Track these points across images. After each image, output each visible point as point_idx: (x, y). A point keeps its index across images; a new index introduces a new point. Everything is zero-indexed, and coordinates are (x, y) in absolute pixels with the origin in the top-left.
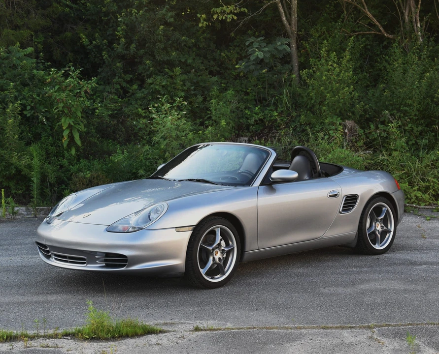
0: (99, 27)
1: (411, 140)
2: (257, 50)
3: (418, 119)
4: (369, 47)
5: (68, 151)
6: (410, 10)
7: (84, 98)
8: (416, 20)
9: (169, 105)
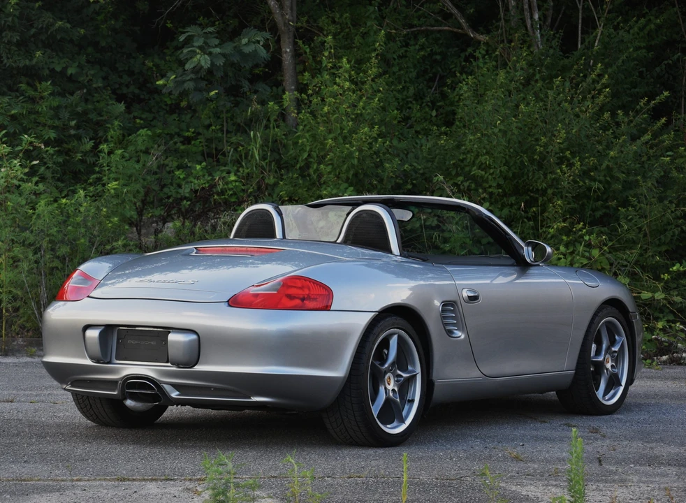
8: (530, 6)
9: (8, 149)
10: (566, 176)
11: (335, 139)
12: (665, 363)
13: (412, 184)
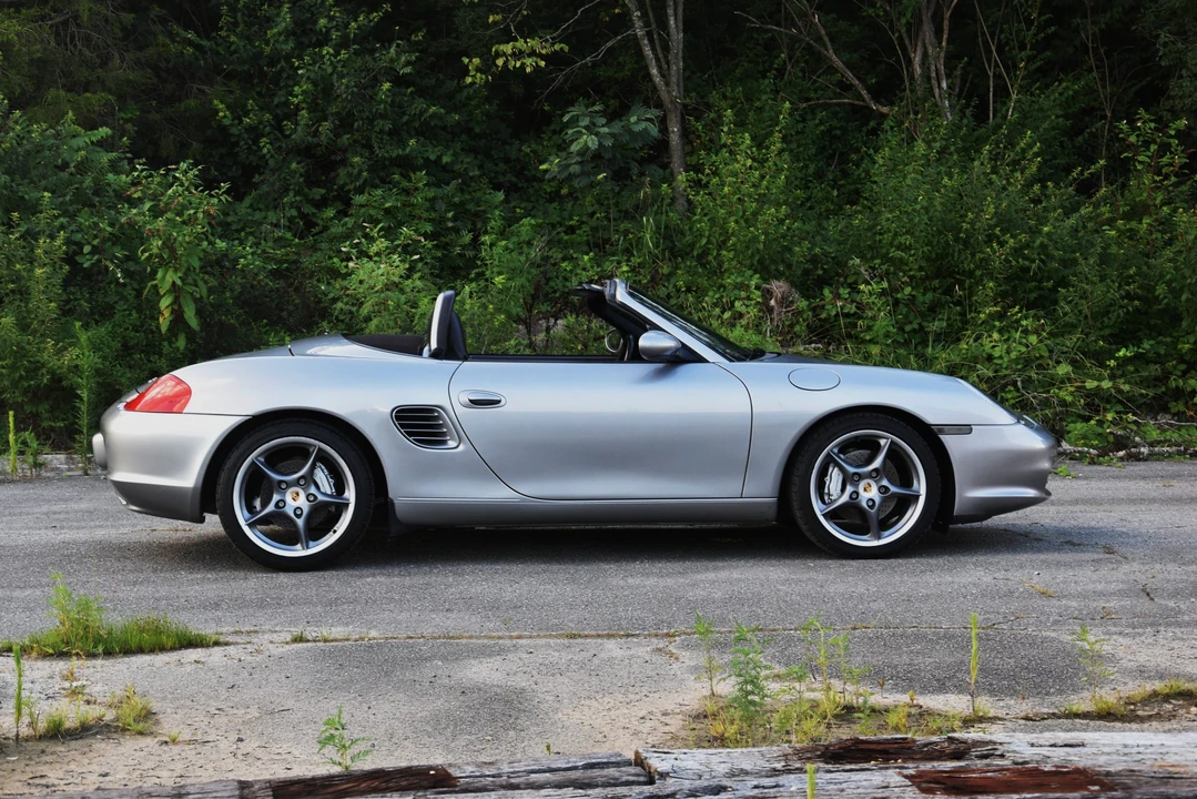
0: (259, 89)
1: (911, 323)
2: (584, 131)
3: (927, 277)
4: (838, 132)
5: (170, 343)
6: (925, 55)
7: (203, 227)
8: (937, 74)
9: (386, 243)
10: (997, 255)
11: (737, 222)
12: (1122, 459)
13: (823, 269)
